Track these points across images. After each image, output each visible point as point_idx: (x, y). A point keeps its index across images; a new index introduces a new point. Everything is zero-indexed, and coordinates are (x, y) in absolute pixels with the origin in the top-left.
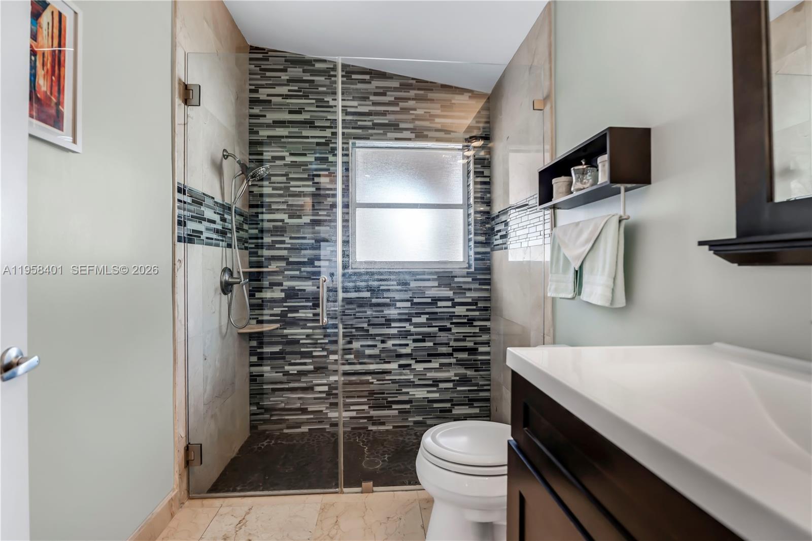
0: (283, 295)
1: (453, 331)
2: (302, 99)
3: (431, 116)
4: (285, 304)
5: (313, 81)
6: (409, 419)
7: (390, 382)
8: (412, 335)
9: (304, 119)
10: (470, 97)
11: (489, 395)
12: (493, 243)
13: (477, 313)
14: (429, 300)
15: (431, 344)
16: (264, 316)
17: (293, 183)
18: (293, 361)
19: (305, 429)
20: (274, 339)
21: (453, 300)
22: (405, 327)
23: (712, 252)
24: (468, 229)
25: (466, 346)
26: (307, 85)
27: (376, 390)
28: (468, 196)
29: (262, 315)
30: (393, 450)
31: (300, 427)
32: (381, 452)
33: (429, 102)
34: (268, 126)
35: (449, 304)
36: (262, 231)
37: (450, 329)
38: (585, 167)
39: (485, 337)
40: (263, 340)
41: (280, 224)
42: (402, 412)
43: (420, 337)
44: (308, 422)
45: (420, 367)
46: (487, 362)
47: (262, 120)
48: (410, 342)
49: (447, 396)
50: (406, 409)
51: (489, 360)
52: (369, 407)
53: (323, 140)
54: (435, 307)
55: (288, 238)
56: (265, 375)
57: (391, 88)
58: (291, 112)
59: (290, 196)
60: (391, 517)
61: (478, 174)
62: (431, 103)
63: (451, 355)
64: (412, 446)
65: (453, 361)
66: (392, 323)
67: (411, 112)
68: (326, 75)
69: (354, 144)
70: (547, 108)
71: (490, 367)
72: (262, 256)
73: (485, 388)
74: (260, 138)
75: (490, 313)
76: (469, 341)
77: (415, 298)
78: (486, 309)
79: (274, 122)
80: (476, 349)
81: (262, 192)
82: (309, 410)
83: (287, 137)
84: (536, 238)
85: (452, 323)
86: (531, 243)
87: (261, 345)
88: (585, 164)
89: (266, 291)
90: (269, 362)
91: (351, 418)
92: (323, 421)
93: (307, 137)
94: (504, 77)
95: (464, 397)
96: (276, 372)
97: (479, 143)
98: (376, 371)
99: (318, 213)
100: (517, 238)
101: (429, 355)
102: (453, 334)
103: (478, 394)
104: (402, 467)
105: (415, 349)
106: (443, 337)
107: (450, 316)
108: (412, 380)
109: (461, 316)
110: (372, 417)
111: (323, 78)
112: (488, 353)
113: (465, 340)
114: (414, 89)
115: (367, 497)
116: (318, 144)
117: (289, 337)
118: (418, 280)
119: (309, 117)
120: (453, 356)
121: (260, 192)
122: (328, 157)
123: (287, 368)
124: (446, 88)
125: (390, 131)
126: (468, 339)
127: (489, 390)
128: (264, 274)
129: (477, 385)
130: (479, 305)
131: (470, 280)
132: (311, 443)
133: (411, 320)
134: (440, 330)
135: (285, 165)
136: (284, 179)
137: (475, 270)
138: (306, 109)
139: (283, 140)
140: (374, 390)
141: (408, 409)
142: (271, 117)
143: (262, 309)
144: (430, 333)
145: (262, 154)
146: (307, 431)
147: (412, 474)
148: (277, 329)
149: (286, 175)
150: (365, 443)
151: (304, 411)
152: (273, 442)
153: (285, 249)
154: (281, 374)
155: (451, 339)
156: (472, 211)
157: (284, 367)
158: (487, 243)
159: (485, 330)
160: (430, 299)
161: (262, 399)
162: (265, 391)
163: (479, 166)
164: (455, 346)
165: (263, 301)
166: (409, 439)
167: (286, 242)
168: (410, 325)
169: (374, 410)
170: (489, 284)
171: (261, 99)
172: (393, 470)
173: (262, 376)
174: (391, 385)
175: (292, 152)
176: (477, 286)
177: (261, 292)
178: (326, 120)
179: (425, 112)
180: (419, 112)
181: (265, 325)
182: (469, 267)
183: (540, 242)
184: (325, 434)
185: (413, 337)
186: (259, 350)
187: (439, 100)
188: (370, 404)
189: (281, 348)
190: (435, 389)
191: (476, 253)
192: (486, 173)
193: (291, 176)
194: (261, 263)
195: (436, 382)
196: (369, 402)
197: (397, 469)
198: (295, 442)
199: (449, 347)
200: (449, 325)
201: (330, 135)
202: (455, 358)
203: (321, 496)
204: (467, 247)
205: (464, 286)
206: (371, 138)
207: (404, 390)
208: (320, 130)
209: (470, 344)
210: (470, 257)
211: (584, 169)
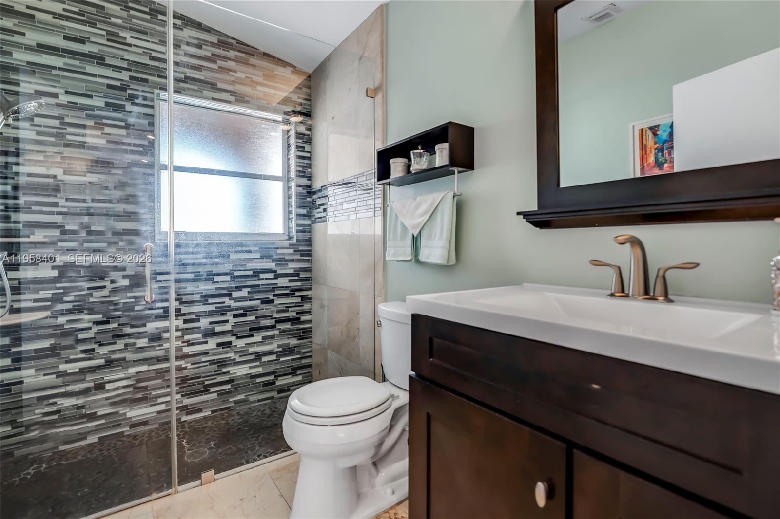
0: (55, 273)
1: (276, 303)
2: (86, 26)
3: (252, 82)
4: (58, 285)
5: (103, 8)
6: (230, 400)
7: (207, 364)
8: (233, 310)
9: (89, 51)
10: (292, 71)
11: (311, 361)
12: (315, 215)
13: (299, 284)
14: (251, 273)
15: (253, 318)
16: (22, 303)
17: (70, 130)
18: (72, 357)
19: (93, 439)
20: (40, 332)
21: (275, 271)
22: (224, 303)
23: (525, 220)
24: (288, 202)
25: (289, 317)
26: (93, 10)
27: (190, 375)
28: (288, 168)
29: (19, 301)
30: (217, 435)
31: (85, 438)
32: (203, 440)
33: (250, 67)
34: (29, 48)
35: (272, 275)
36: (16, 188)
37: (273, 301)
38: (422, 151)
39: (307, 306)
40: (21, 334)
41: (51, 180)
42: (220, 394)
43: (241, 312)
44: (97, 429)
45: (241, 343)
46: (309, 330)
47: (17, 39)
48: (230, 318)
49: (270, 369)
50: (226, 389)
51: (311, 328)
52: (182, 396)
53: (118, 84)
54: (257, 279)
55: (64, 200)
56: (25, 381)
57: (207, 42)
58: (66, 38)
59: (67, 145)
60: (244, 497)
61: (300, 148)
62: (252, 68)
63: (273, 327)
64: (237, 426)
65: (276, 332)
66: (209, 299)
67: (231, 73)
68: (122, 6)
69: (159, 95)
70: (379, 97)
71: (311, 334)
72: (19, 222)
73: (307, 355)
74: (15, 63)
75: (311, 283)
76: (291, 311)
77: (236, 271)
78: (307, 279)
79: (39, 45)
80: (299, 319)
81: (18, 136)
82: (99, 414)
83: (60, 69)
84: (365, 211)
85: (274, 295)
86: (359, 216)
87: (18, 341)
88: (421, 149)
89: (26, 270)
90: (32, 363)
91: (159, 412)
92: (121, 424)
93: (94, 75)
94: (329, 60)
95: (287, 367)
96: (45, 375)
97: (299, 119)
98: (190, 353)
99: (110, 171)
100: (344, 211)
101: (251, 330)
102: (276, 306)
103: (301, 362)
104: (234, 449)
105: (236, 325)
106: (266, 309)
107: (272, 288)
108: (232, 358)
109: (283, 287)
110: (186, 406)
111: (118, 8)
112: (310, 321)
113: (287, 311)
114: (234, 50)
115: (209, 487)
116: (110, 86)
117: (65, 327)
118: (239, 252)
119: (96, 51)
120: (276, 327)
121: (15, 136)
122: (125, 105)
123: (63, 367)
124: (267, 56)
125: (207, 89)
126: (290, 309)
127: (310, 357)
128: (22, 246)
129: (299, 353)
130: (301, 276)
131: (292, 251)
132: (106, 453)
133: (230, 295)
134: (262, 303)
135: (58, 105)
136: (56, 123)
137: (297, 242)
138: (92, 39)
139: (54, 72)
140: (188, 376)
141: (229, 389)
142: (32, 37)
143: (20, 294)
144: (252, 307)
145: (18, 85)
146: (96, 440)
147: (248, 452)
148: (47, 318)
149: (60, 118)
150: (182, 436)
151: (93, 417)
152: (44, 466)
153: (59, 213)
154: (54, 376)
155: (274, 311)
156: (293, 184)
157: (58, 366)
158: (308, 216)
159: (307, 299)
160: (252, 271)
161: (20, 414)
162: (24, 403)
163: (301, 141)
164: (278, 318)
165: (19, 283)
166: (232, 420)
167: (60, 204)
168: (229, 300)
169: (187, 398)
170: (310, 255)
171: (15, 9)
172: (224, 455)
173: (21, 382)
174: (209, 367)
175: (69, 90)
176: (298, 257)
177: (19, 270)
178: (121, 59)
179: (246, 77)
180: (240, 75)
181: (23, 314)
182: (290, 238)
183: (372, 214)
184: (124, 439)
185: (233, 312)
186: (13, 350)
187: (261, 68)
188: (184, 392)
189: (53, 342)
190: (258, 363)
191: (298, 225)
192: (307, 148)
193: (67, 120)
194: (17, 232)
195: (259, 356)
196: (182, 390)
197: (228, 452)
198: (80, 457)
199: (271, 319)
200: (271, 297)
201: (128, 79)
202: (278, 329)
203: (150, 504)
204: (287, 219)
205: (287, 258)
206: (182, 92)
207: (224, 370)
208: (113, 70)
209: (292, 315)
210: (291, 230)
211: (420, 153)
